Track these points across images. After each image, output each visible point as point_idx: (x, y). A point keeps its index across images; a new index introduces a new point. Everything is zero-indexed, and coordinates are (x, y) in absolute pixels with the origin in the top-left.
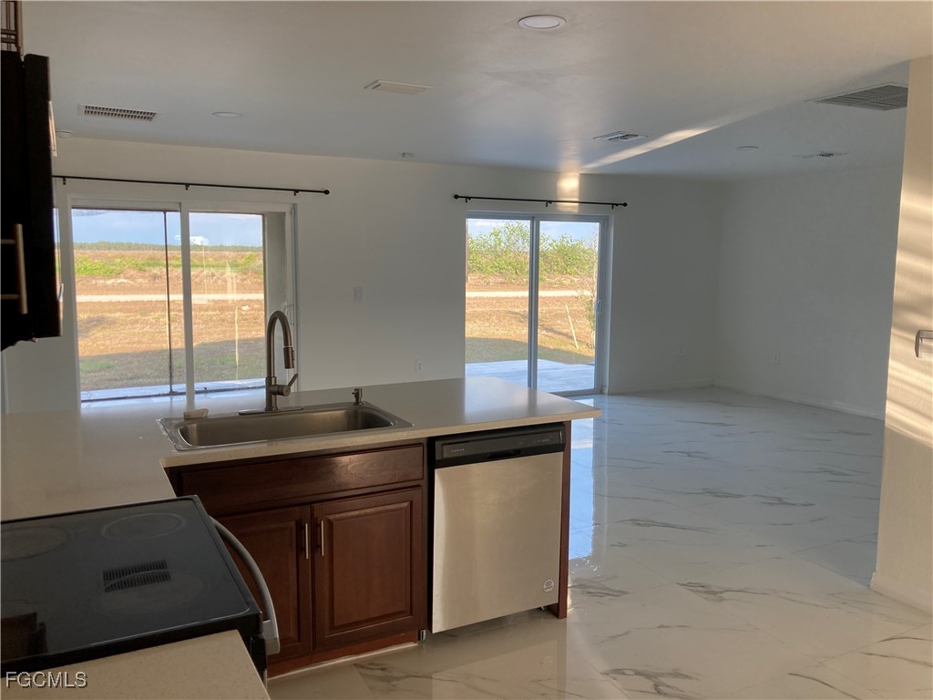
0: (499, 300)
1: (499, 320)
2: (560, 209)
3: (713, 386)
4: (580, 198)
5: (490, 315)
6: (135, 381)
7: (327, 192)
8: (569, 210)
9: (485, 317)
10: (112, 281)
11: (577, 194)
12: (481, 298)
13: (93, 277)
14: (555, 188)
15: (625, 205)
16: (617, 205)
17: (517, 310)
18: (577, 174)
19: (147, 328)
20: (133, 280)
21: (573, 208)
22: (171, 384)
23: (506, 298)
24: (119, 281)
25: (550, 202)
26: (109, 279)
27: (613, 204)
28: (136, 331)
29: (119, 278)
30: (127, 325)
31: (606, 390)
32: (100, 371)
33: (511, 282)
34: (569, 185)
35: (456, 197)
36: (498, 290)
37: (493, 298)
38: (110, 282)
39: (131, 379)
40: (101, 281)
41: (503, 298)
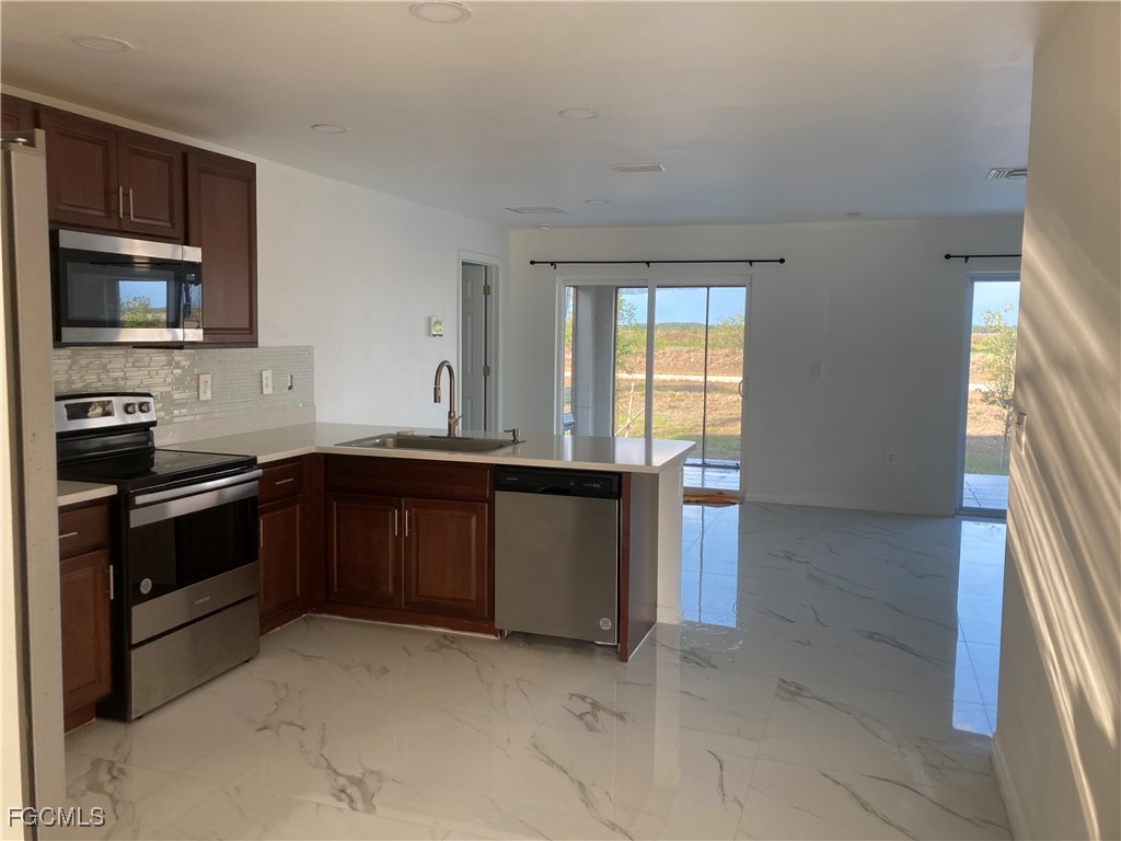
7: (782, 261)
35: (948, 257)
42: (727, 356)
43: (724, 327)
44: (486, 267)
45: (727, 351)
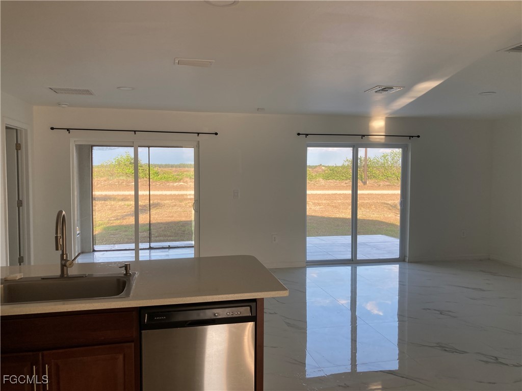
0: (382, 195)
1: (376, 208)
2: (371, 140)
3: (489, 259)
4: (386, 133)
5: (372, 205)
6: (158, 239)
7: (216, 134)
8: (378, 140)
9: (368, 206)
10: (177, 184)
11: (384, 130)
12: (371, 194)
13: (168, 181)
14: (367, 127)
15: (419, 136)
16: (412, 137)
17: (389, 202)
18: (384, 118)
19: (179, 209)
20: (187, 184)
21: (381, 139)
22: (150, 242)
23: (387, 194)
24: (180, 184)
25: (364, 136)
26: (175, 183)
27: (410, 137)
28: (173, 210)
29: (181, 182)
30: (170, 207)
31: (407, 259)
32: (143, 232)
33: (394, 185)
34: (378, 124)
35: (299, 134)
36: (383, 189)
37: (379, 195)
38: (175, 184)
39: (156, 237)
40: (172, 184)
41: (385, 195)
42: (105, 181)
43: (102, 166)
44: (17, 130)
45: (105, 178)
